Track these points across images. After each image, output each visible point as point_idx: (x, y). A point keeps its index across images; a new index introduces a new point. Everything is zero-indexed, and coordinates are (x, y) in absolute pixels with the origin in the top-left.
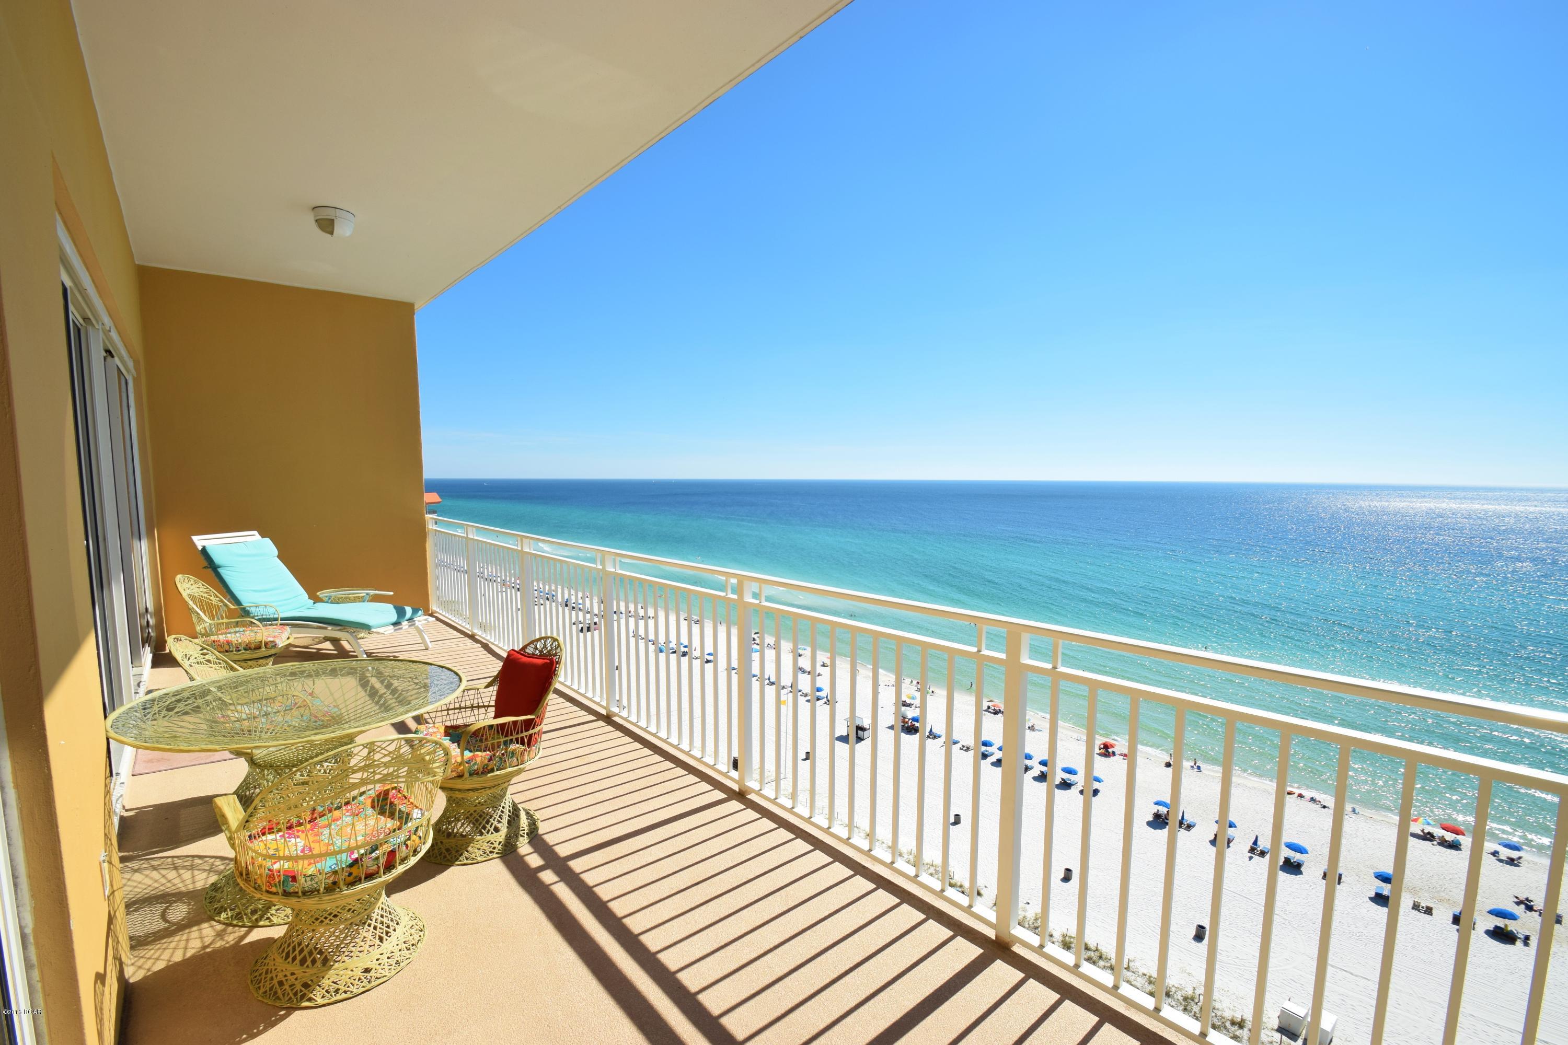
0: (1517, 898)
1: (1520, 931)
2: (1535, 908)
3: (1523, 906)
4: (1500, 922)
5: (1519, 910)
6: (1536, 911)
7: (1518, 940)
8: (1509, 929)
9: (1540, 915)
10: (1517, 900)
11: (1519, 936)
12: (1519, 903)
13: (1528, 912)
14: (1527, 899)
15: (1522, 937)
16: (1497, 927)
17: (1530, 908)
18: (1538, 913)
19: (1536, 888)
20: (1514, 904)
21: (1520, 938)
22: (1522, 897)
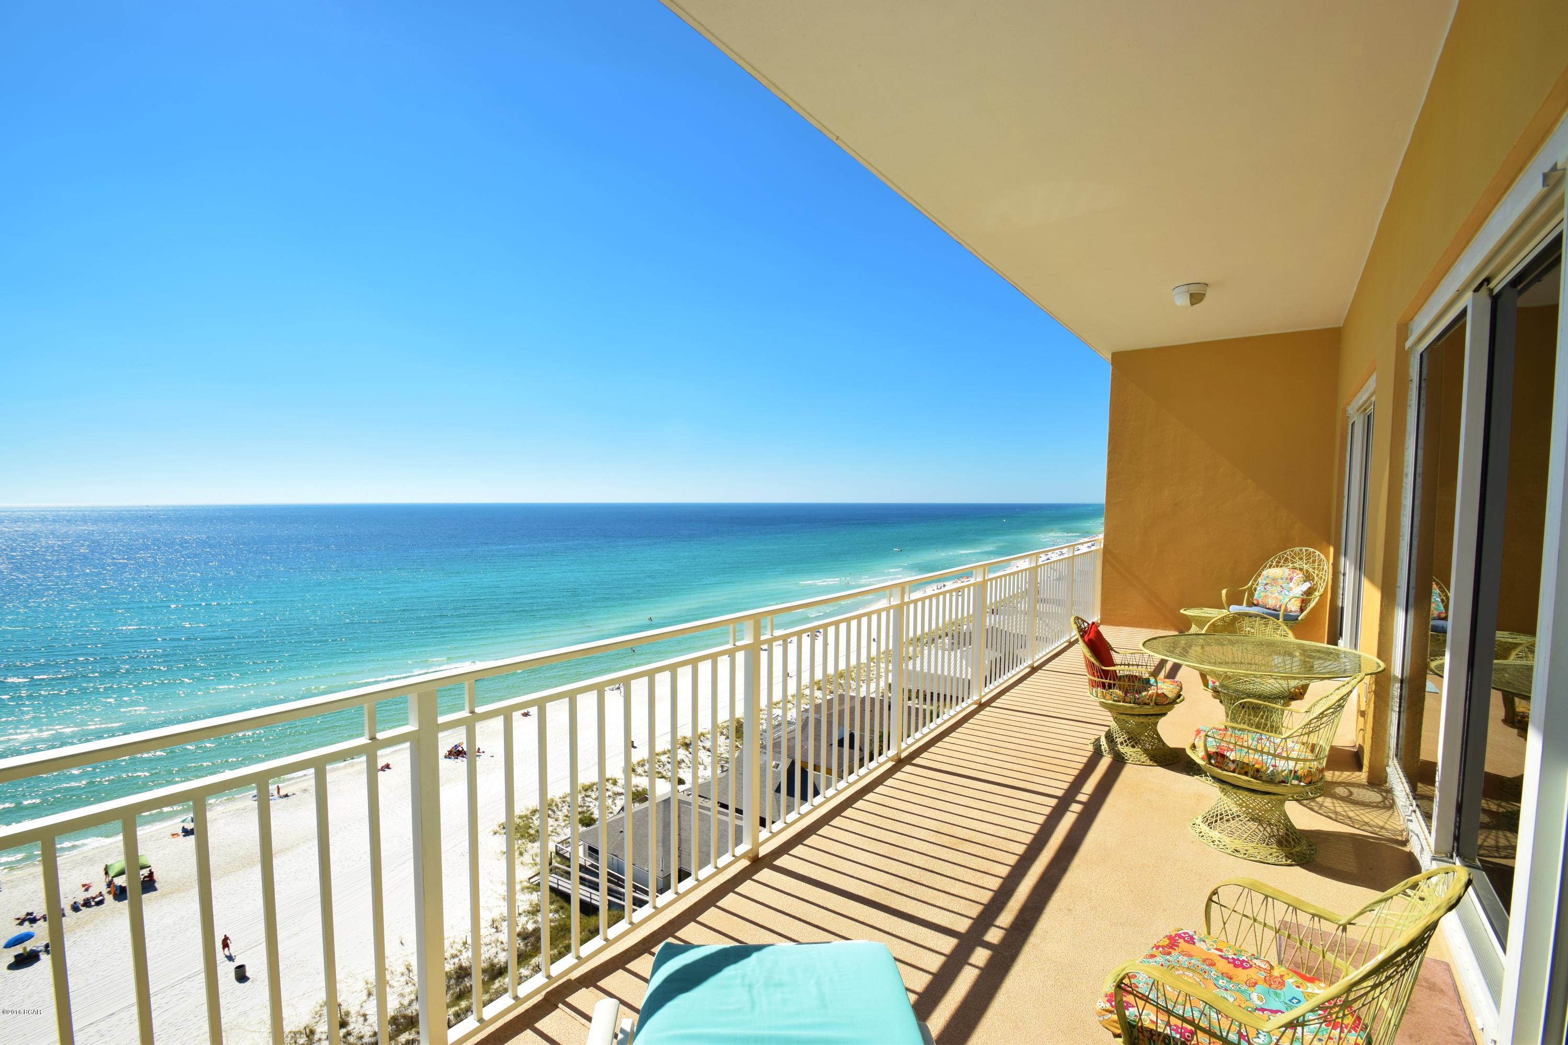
0: (18, 919)
1: (38, 945)
2: (38, 918)
3: (27, 923)
4: (19, 950)
5: (26, 928)
6: (39, 920)
7: (40, 954)
8: (28, 950)
9: (45, 920)
10: (19, 921)
11: (39, 949)
12: (21, 924)
13: (33, 925)
14: (28, 914)
15: (43, 948)
16: (16, 957)
17: (33, 921)
18: (42, 920)
19: (28, 900)
20: (18, 926)
21: (40, 951)
22: (22, 915)
